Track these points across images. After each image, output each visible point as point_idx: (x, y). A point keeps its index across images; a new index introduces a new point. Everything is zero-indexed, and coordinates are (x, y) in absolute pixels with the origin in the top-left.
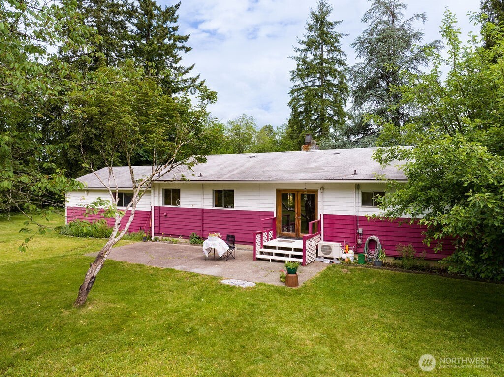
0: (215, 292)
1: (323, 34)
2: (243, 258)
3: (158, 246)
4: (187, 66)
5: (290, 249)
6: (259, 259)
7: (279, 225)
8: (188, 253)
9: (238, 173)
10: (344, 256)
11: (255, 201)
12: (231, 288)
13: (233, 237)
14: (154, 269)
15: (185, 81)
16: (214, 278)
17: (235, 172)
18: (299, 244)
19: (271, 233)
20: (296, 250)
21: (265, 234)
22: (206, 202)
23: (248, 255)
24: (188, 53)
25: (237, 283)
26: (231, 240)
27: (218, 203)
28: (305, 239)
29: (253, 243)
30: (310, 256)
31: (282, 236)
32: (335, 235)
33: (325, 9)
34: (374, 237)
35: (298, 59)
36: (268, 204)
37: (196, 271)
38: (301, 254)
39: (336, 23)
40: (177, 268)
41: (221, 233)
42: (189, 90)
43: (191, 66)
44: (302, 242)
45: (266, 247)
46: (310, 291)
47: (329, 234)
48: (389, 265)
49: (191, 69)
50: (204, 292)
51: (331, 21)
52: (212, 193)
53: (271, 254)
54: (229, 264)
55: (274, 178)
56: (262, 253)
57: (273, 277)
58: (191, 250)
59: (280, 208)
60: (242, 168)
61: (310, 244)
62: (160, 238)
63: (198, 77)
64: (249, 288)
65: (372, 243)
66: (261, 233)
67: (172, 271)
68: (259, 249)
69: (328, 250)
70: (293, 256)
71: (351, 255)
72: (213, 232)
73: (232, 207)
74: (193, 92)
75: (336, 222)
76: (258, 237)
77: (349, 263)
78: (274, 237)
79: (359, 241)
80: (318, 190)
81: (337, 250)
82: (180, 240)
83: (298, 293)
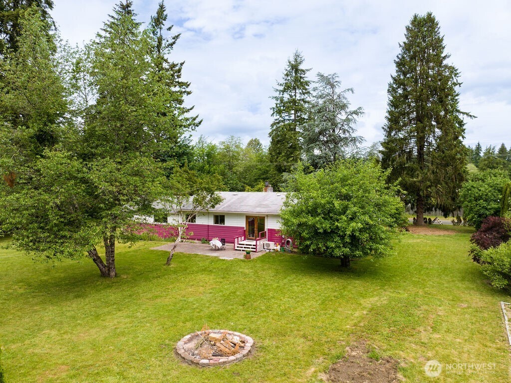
0: (217, 261)
1: (297, 80)
2: (229, 249)
3: (185, 244)
4: (189, 107)
5: (251, 245)
6: (236, 250)
7: (247, 233)
8: (201, 248)
9: (227, 207)
10: (275, 248)
11: (236, 222)
12: (224, 260)
13: (224, 240)
14: (189, 254)
15: (187, 120)
16: (216, 257)
17: (225, 206)
18: (254, 243)
19: (243, 238)
20: (253, 245)
21: (239, 238)
22: (210, 222)
23: (231, 248)
24: (189, 95)
25: (226, 258)
26: (223, 241)
27: (216, 222)
28: (257, 241)
29: (234, 243)
30: (259, 248)
31: (248, 239)
32: (273, 238)
33: (299, 60)
34: (289, 239)
35: (276, 98)
36: (242, 223)
37: (208, 255)
38: (255, 247)
39: (308, 70)
40: (199, 254)
41: (219, 237)
42: (191, 127)
43: (192, 107)
44: (255, 241)
45: (240, 244)
46: (255, 261)
47: (269, 238)
48: (295, 252)
49: (191, 109)
50: (212, 261)
51: (303, 69)
52: (213, 217)
53: (242, 247)
54: (222, 252)
55: (244, 211)
56: (238, 247)
57: (241, 256)
58: (203, 246)
59: (248, 225)
60: (229, 203)
61: (260, 243)
62: (184, 240)
63: (197, 117)
64: (231, 260)
65: (288, 242)
66: (238, 238)
67: (197, 255)
68: (236, 245)
69: (268, 245)
70: (252, 248)
71: (278, 248)
72: (214, 237)
73: (224, 224)
74: (193, 128)
75: (273, 232)
76: (236, 240)
77: (277, 251)
78: (245, 240)
79: (283, 241)
80: (265, 217)
81: (273, 246)
82: (196, 241)
83: (250, 261)
